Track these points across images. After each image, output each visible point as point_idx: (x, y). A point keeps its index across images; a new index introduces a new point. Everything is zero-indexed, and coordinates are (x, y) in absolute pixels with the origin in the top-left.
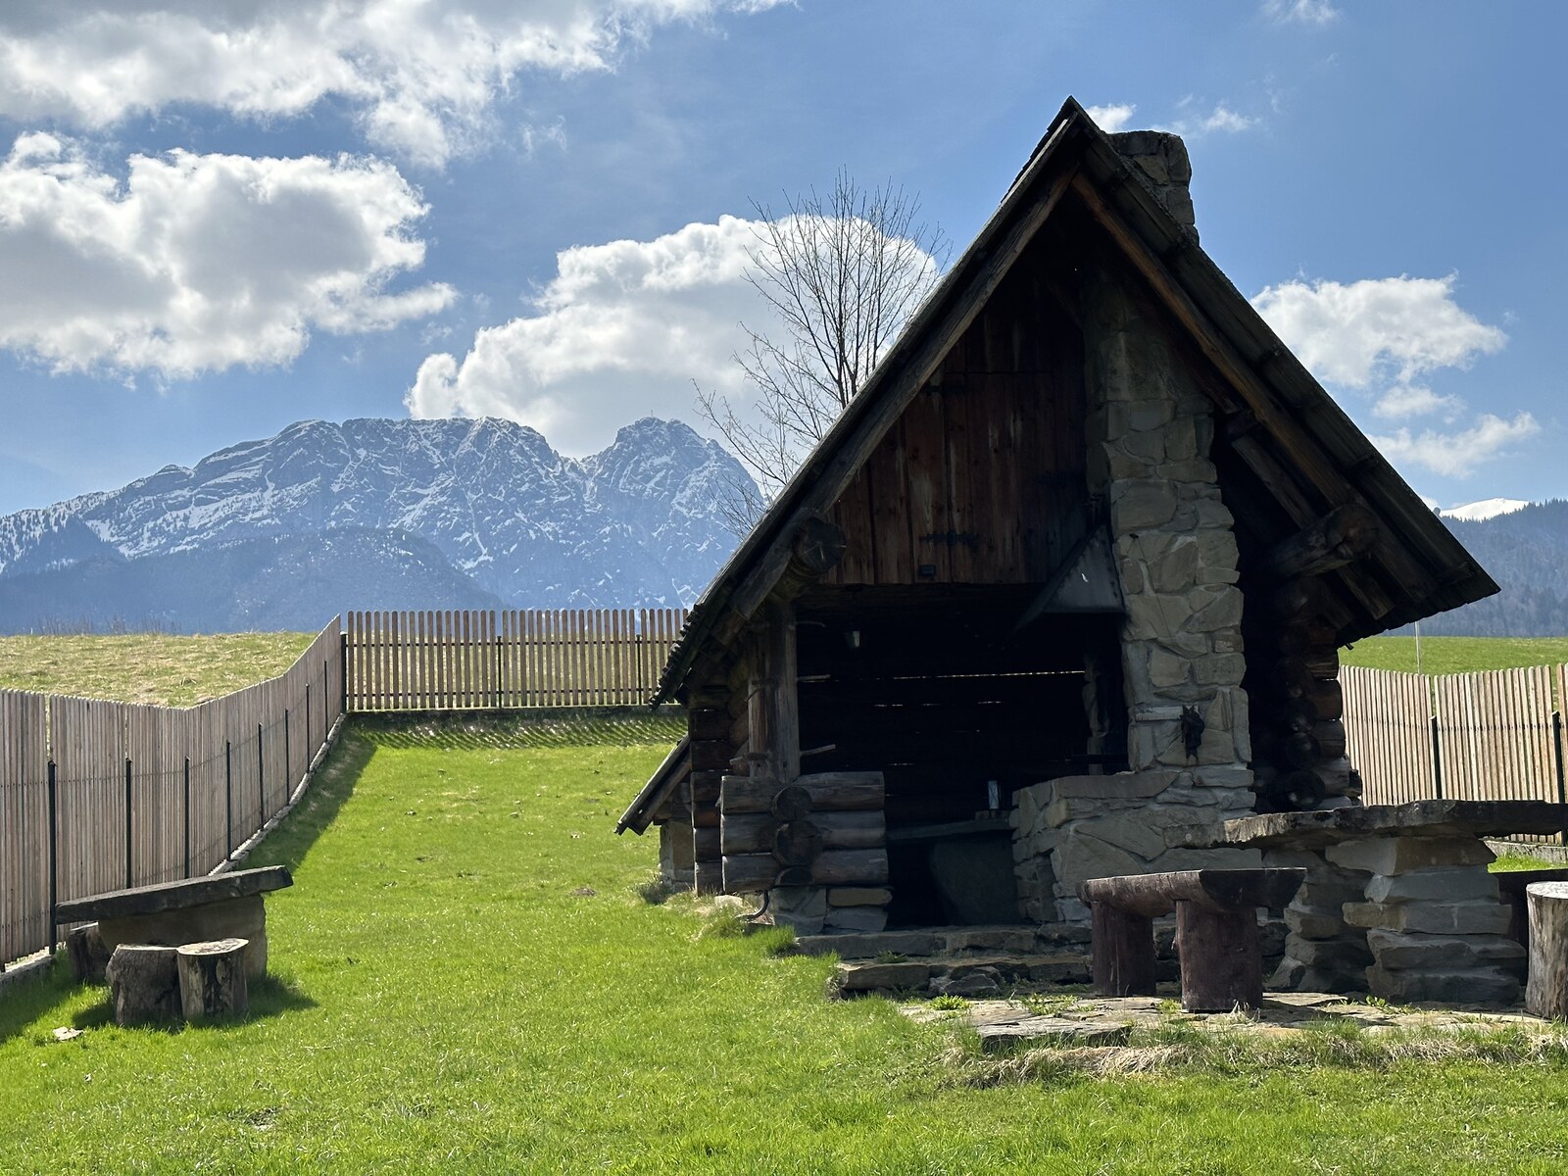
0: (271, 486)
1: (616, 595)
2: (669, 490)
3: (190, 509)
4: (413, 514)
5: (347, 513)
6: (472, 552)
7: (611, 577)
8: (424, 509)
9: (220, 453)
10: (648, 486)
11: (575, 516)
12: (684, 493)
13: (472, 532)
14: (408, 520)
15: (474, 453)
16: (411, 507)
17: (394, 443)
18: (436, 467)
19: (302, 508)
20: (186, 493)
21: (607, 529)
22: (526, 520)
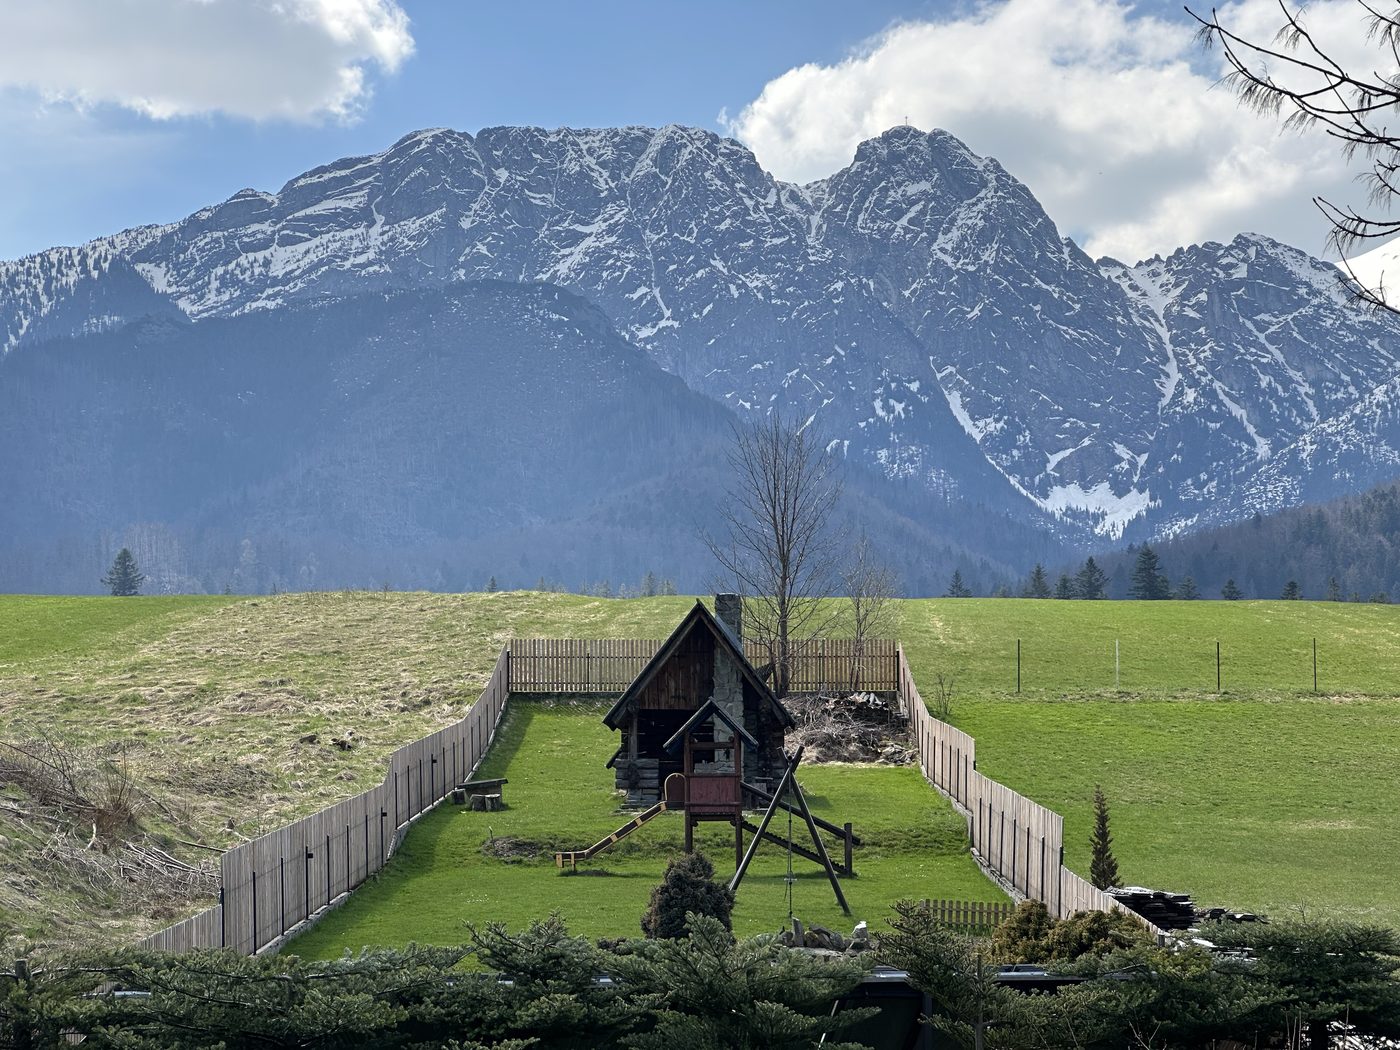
0: (380, 219)
1: (851, 377)
2: (928, 231)
3: (272, 249)
4: (570, 260)
5: (479, 258)
6: (649, 315)
7: (843, 353)
8: (586, 254)
9: (312, 174)
10: (898, 223)
11: (795, 266)
12: (949, 235)
13: (650, 287)
14: (563, 268)
15: (655, 176)
16: (566, 251)
17: (547, 161)
18: (602, 195)
19: (421, 250)
20: (266, 227)
21: (839, 285)
22: (725, 271)
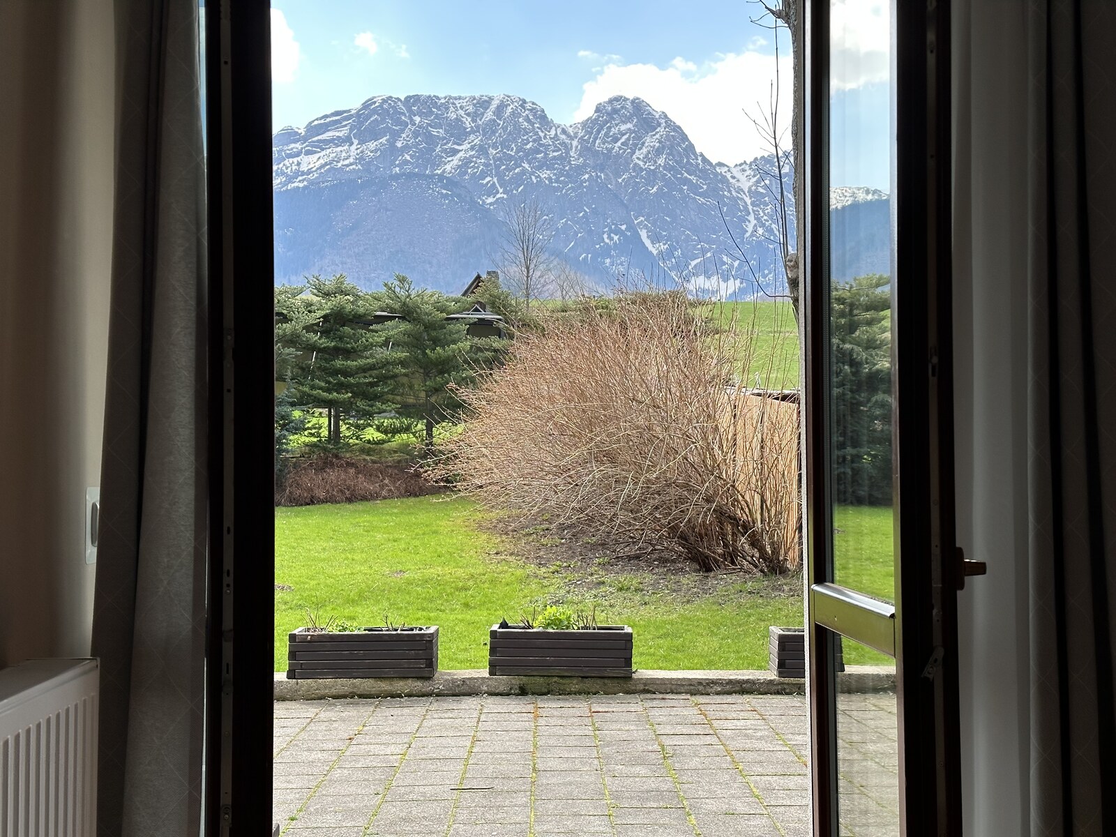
0: (356, 142)
1: (592, 223)
2: (631, 148)
3: (301, 157)
4: (452, 163)
5: (407, 162)
6: (492, 191)
7: (588, 211)
8: (460, 160)
9: (321, 118)
10: (616, 145)
11: (564, 167)
12: (642, 151)
13: (492, 177)
14: (448, 167)
15: (494, 120)
16: (450, 159)
17: (440, 112)
18: (468, 130)
19: (376, 158)
20: (299, 146)
21: (586, 176)
22: (529, 169)
